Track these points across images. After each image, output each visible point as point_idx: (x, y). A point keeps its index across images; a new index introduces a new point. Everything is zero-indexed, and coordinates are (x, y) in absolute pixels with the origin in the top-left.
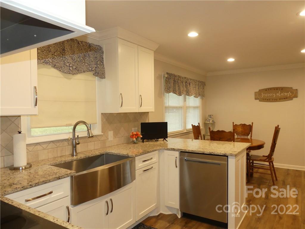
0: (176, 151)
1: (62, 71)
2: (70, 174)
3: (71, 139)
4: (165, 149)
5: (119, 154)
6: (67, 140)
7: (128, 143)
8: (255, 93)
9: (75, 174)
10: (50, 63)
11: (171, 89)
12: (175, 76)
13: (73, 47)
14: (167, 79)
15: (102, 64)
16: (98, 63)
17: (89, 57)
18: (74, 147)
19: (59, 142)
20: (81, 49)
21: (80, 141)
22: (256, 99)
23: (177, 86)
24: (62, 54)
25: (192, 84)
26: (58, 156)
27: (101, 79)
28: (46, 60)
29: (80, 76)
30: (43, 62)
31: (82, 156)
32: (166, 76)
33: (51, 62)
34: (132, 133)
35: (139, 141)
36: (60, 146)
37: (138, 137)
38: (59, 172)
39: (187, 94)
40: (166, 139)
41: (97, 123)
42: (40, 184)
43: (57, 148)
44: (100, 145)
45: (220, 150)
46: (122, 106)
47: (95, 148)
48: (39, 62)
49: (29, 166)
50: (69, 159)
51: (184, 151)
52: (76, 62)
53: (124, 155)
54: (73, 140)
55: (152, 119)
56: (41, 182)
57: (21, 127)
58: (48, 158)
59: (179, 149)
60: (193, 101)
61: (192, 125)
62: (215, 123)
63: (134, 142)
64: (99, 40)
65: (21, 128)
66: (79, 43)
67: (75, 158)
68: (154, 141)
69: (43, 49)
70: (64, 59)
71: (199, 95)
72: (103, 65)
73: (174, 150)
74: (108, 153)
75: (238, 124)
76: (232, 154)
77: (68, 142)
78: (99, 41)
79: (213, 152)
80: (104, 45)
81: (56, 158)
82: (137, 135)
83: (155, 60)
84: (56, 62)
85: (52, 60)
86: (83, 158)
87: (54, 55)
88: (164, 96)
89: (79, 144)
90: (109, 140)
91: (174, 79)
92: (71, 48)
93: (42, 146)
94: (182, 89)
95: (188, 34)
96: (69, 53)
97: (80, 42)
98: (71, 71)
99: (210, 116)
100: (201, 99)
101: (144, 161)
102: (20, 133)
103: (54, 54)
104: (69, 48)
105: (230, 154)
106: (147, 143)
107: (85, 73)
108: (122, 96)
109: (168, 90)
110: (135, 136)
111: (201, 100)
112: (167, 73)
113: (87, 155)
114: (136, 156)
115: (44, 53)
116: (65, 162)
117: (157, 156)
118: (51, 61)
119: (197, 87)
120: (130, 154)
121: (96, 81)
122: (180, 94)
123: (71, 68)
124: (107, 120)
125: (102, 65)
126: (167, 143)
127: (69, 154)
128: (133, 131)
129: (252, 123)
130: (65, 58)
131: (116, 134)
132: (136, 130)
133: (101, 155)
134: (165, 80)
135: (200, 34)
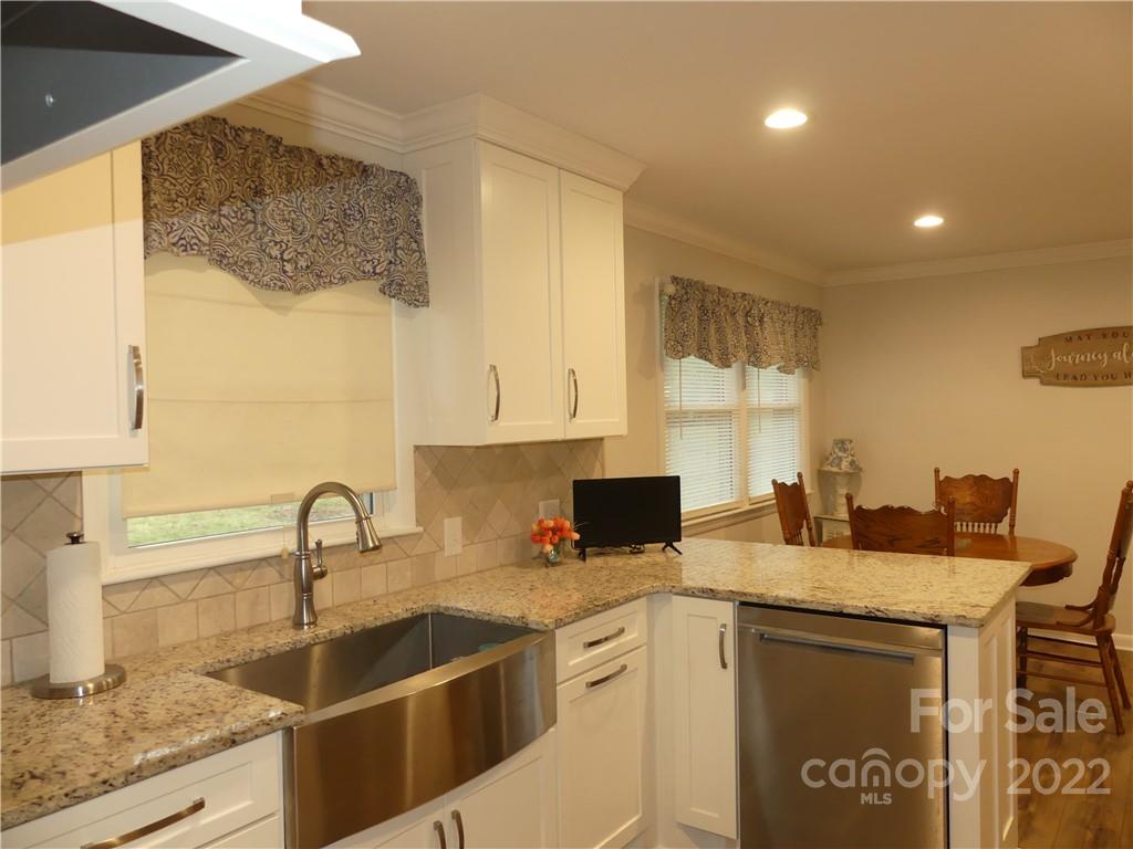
0: (723, 599)
1: (251, 277)
2: (280, 719)
3: (290, 554)
4: (674, 590)
5: (487, 618)
6: (274, 561)
7: (523, 562)
8: (1025, 349)
9: (303, 717)
10: (203, 248)
11: (691, 342)
12: (705, 290)
13: (298, 179)
14: (673, 302)
15: (414, 246)
16: (400, 243)
17: (364, 220)
18: (305, 589)
19: (241, 570)
20: (332, 188)
21: (329, 561)
22: (1026, 375)
23: (713, 327)
24: (253, 211)
25: (772, 318)
26: (239, 626)
27: (412, 309)
28: (185, 235)
29: (325, 299)
30: (174, 244)
31: (337, 627)
32: (671, 289)
33: (205, 245)
34: (541, 522)
35: (567, 555)
36: (248, 584)
37: (562, 539)
38: (234, 711)
39: (752, 359)
40: (675, 544)
41: (396, 488)
42: (145, 774)
43: (234, 593)
44: (409, 574)
45: (909, 597)
46: (496, 418)
47: (390, 591)
48: (157, 244)
49: (115, 676)
50: (281, 642)
51: (755, 600)
52: (308, 241)
53: (507, 622)
54: (301, 560)
55: (617, 466)
56: (153, 764)
57: (82, 513)
58: (199, 638)
59: (738, 593)
60: (776, 387)
61: (774, 482)
62: (861, 469)
63: (548, 560)
64: (403, 152)
65: (82, 519)
66: (321, 165)
67: (306, 634)
68: (625, 553)
69: (173, 192)
70: (260, 229)
71: (799, 362)
72: (421, 251)
73: (711, 594)
74: (442, 610)
75: (958, 474)
76: (964, 617)
77: (278, 568)
78: (403, 154)
79: (882, 608)
80: (424, 172)
81: (227, 634)
82: (557, 530)
83: (626, 227)
84: (227, 241)
85: (210, 236)
86: (338, 634)
87: (220, 215)
88: (663, 370)
89: (322, 575)
90: (446, 555)
91: (703, 301)
92: (290, 183)
93: (172, 587)
94: (731, 339)
95: (765, 118)
96: (281, 206)
97: (325, 161)
98: (291, 278)
99: (843, 442)
100: (804, 377)
101: (592, 644)
102: (75, 540)
103: (220, 210)
104: (281, 185)
105: (958, 617)
106: (599, 561)
107: (348, 285)
108: (496, 375)
109: (678, 348)
110: (550, 533)
111: (803, 381)
112: (675, 280)
113: (358, 622)
114: (560, 623)
115: (175, 208)
116: (265, 655)
117: (642, 618)
118: (206, 239)
119: (790, 332)
120: (534, 618)
121: (394, 318)
122: (724, 362)
123: (288, 267)
124: (435, 472)
125: (414, 251)
126: (680, 559)
127: (285, 616)
128: (541, 516)
129: (1016, 473)
130: (264, 224)
131: (472, 529)
132: (556, 508)
133: (417, 620)
134: (664, 308)
135: (813, 117)
